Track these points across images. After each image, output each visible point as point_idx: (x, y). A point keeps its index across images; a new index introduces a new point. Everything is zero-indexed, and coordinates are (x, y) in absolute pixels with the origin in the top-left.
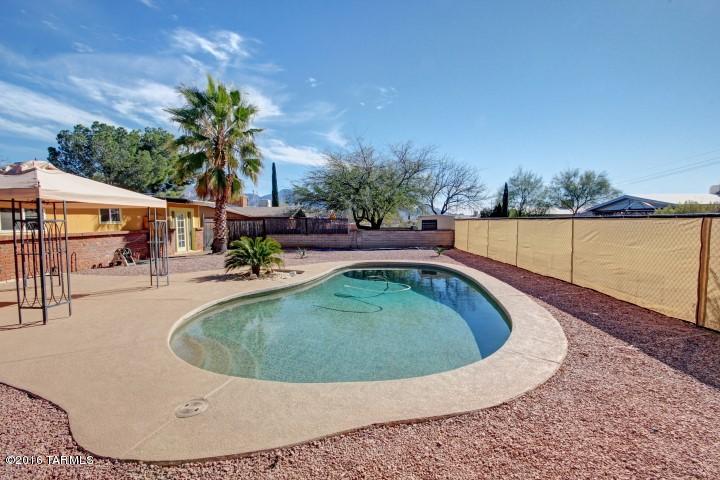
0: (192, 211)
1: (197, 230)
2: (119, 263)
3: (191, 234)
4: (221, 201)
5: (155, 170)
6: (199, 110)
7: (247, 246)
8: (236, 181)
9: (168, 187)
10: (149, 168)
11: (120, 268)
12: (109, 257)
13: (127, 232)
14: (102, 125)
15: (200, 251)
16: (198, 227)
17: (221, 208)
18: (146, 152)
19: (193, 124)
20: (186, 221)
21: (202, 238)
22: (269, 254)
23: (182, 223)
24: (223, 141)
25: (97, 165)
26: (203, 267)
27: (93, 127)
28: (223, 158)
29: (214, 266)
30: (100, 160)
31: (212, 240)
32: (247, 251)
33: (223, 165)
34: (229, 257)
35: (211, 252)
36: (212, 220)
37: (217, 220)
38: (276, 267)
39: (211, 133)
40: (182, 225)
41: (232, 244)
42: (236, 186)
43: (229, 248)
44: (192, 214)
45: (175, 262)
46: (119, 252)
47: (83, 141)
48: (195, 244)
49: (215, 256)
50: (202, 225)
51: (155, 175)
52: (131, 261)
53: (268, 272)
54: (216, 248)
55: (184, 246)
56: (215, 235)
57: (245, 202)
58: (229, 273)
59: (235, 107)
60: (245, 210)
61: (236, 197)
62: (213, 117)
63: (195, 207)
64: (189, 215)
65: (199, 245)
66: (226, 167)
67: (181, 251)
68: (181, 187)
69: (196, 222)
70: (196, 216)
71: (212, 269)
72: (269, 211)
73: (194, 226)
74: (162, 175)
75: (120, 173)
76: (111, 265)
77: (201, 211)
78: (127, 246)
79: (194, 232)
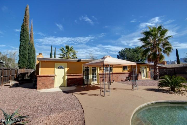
0: (147, 66)
1: (148, 72)
2: (127, 81)
3: (146, 73)
4: (156, 63)
5: (138, 57)
6: (148, 36)
7: (168, 79)
8: (161, 55)
9: (141, 61)
10: (136, 56)
11: (127, 82)
12: (125, 79)
13: (129, 72)
14: (126, 49)
15: (149, 79)
16: (149, 71)
17: (156, 65)
18: (135, 53)
19: (146, 41)
20: (145, 69)
21: (150, 74)
22: (180, 83)
23: (144, 70)
24: (156, 43)
25: (125, 57)
26: (150, 85)
27: (125, 49)
28: (156, 49)
29: (154, 85)
30: (126, 56)
31: (153, 76)
32: (168, 81)
33: (156, 51)
34: (160, 83)
35: (153, 79)
36: (153, 69)
37: (155, 69)
38: (183, 89)
39: (152, 42)
40: (144, 71)
41: (161, 78)
42: (161, 57)
43: (159, 78)
44: (147, 67)
45: (141, 82)
46: (127, 78)
47: (123, 53)
48: (148, 76)
49: (154, 81)
50: (150, 71)
51: (138, 58)
52: (130, 80)
53: (179, 91)
54: (155, 78)
55: (144, 77)
56: (154, 74)
57: (165, 63)
58: (160, 88)
59: (160, 31)
60: (166, 66)
61: (162, 61)
62: (152, 37)
63: (148, 65)
64: (146, 68)
65: (149, 77)
66: (157, 51)
67: (144, 78)
68: (144, 61)
69: (148, 70)
70: (148, 68)
71: (153, 86)
72: (176, 65)
73: (147, 71)
74: (139, 58)
75: (130, 58)
76: (125, 81)
77: (150, 67)
78: (129, 76)
79: (147, 73)
